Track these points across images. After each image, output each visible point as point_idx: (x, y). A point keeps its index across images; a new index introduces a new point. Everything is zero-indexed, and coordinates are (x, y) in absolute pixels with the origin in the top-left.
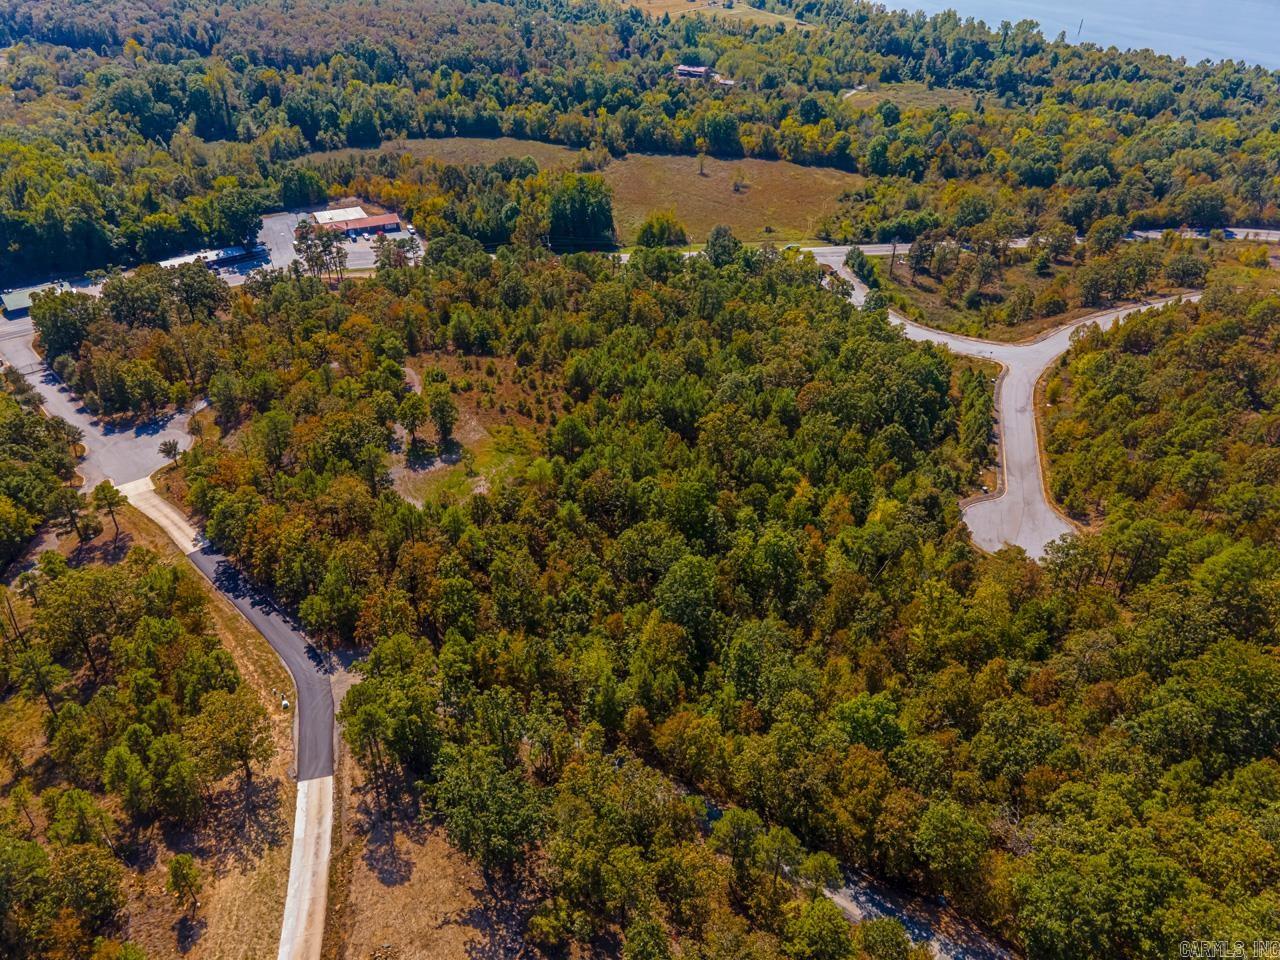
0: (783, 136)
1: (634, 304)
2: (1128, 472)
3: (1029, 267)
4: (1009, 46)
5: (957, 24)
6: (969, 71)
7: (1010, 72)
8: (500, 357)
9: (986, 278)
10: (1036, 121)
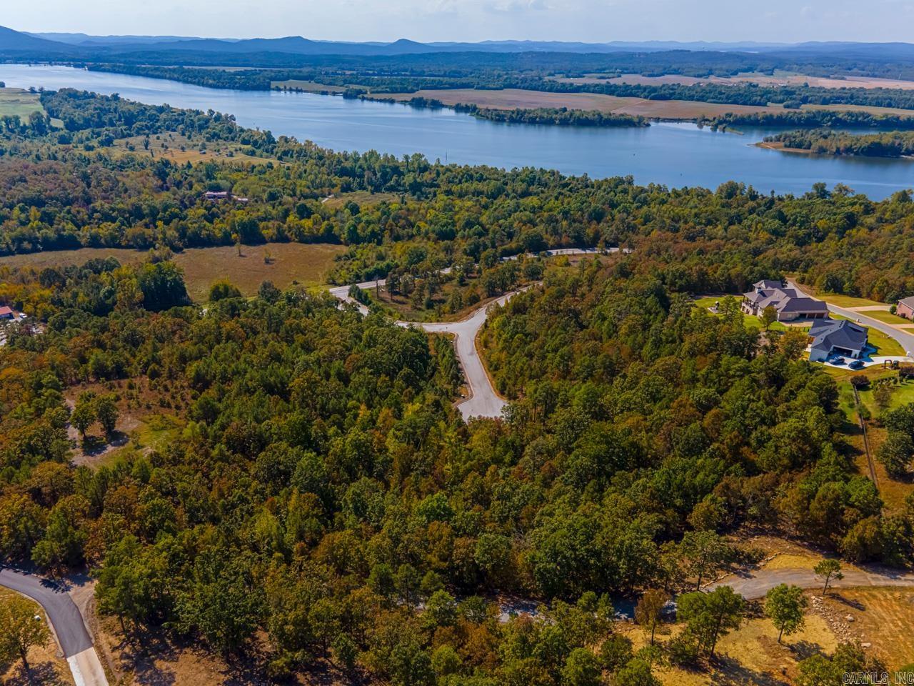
0: (289, 227)
1: (223, 330)
2: (532, 370)
3: (455, 282)
4: (411, 168)
5: (378, 157)
6: (392, 183)
7: (415, 181)
8: (135, 377)
9: (433, 291)
10: (437, 206)
